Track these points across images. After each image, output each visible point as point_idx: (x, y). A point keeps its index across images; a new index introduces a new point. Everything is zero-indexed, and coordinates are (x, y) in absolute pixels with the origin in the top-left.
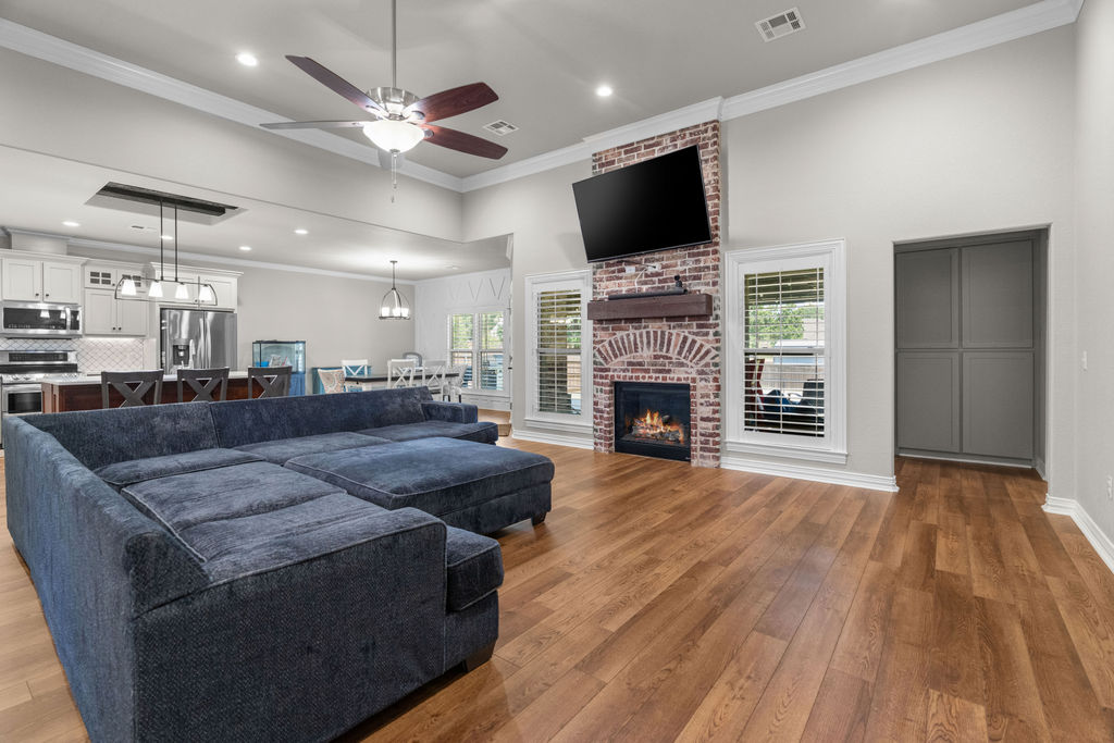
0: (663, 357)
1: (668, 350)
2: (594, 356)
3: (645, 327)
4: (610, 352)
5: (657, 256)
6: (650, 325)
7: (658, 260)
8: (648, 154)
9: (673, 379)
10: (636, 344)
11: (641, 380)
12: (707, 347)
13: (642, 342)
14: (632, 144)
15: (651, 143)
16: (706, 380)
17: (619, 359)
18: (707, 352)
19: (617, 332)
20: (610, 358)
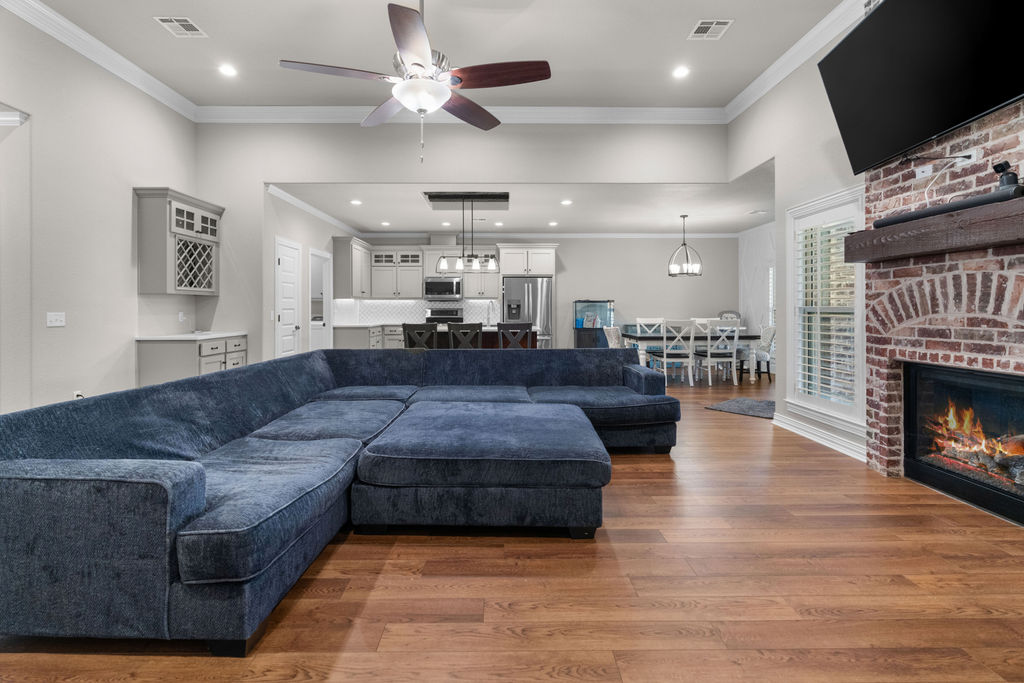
0: (988, 322)
1: (997, 310)
2: (868, 318)
3: (950, 269)
4: (891, 313)
5: (974, 135)
6: (961, 264)
7: (976, 143)
9: (1006, 365)
10: (934, 298)
11: (941, 362)
13: (945, 295)
17: (906, 324)
19: (902, 280)
20: (892, 322)
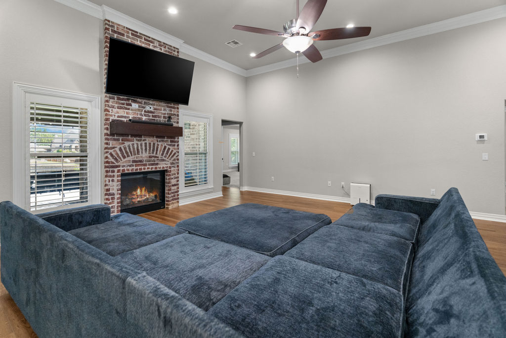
0: (154, 157)
1: (156, 153)
2: (107, 157)
3: (144, 140)
4: (120, 155)
5: (151, 102)
6: (147, 139)
8: (146, 44)
10: (138, 150)
11: (143, 170)
12: (174, 151)
13: (142, 149)
14: (137, 32)
15: (149, 40)
16: (174, 167)
17: (127, 159)
18: (175, 154)
19: (126, 142)
20: (120, 158)
